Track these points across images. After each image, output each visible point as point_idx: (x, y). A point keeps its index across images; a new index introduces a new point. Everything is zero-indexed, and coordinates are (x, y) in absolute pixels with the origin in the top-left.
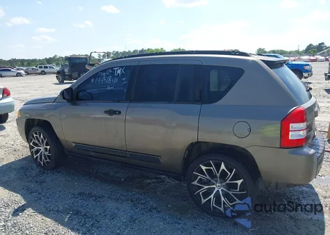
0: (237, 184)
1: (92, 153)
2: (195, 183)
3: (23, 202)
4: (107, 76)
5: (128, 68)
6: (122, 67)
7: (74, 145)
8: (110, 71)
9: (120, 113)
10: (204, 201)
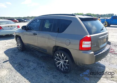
0: (66, 61)
1: (31, 47)
2: (55, 60)
3: (8, 59)
4: (35, 22)
5: (40, 19)
6: (39, 19)
7: (26, 44)
8: (36, 20)
9: (36, 34)
10: (58, 66)
